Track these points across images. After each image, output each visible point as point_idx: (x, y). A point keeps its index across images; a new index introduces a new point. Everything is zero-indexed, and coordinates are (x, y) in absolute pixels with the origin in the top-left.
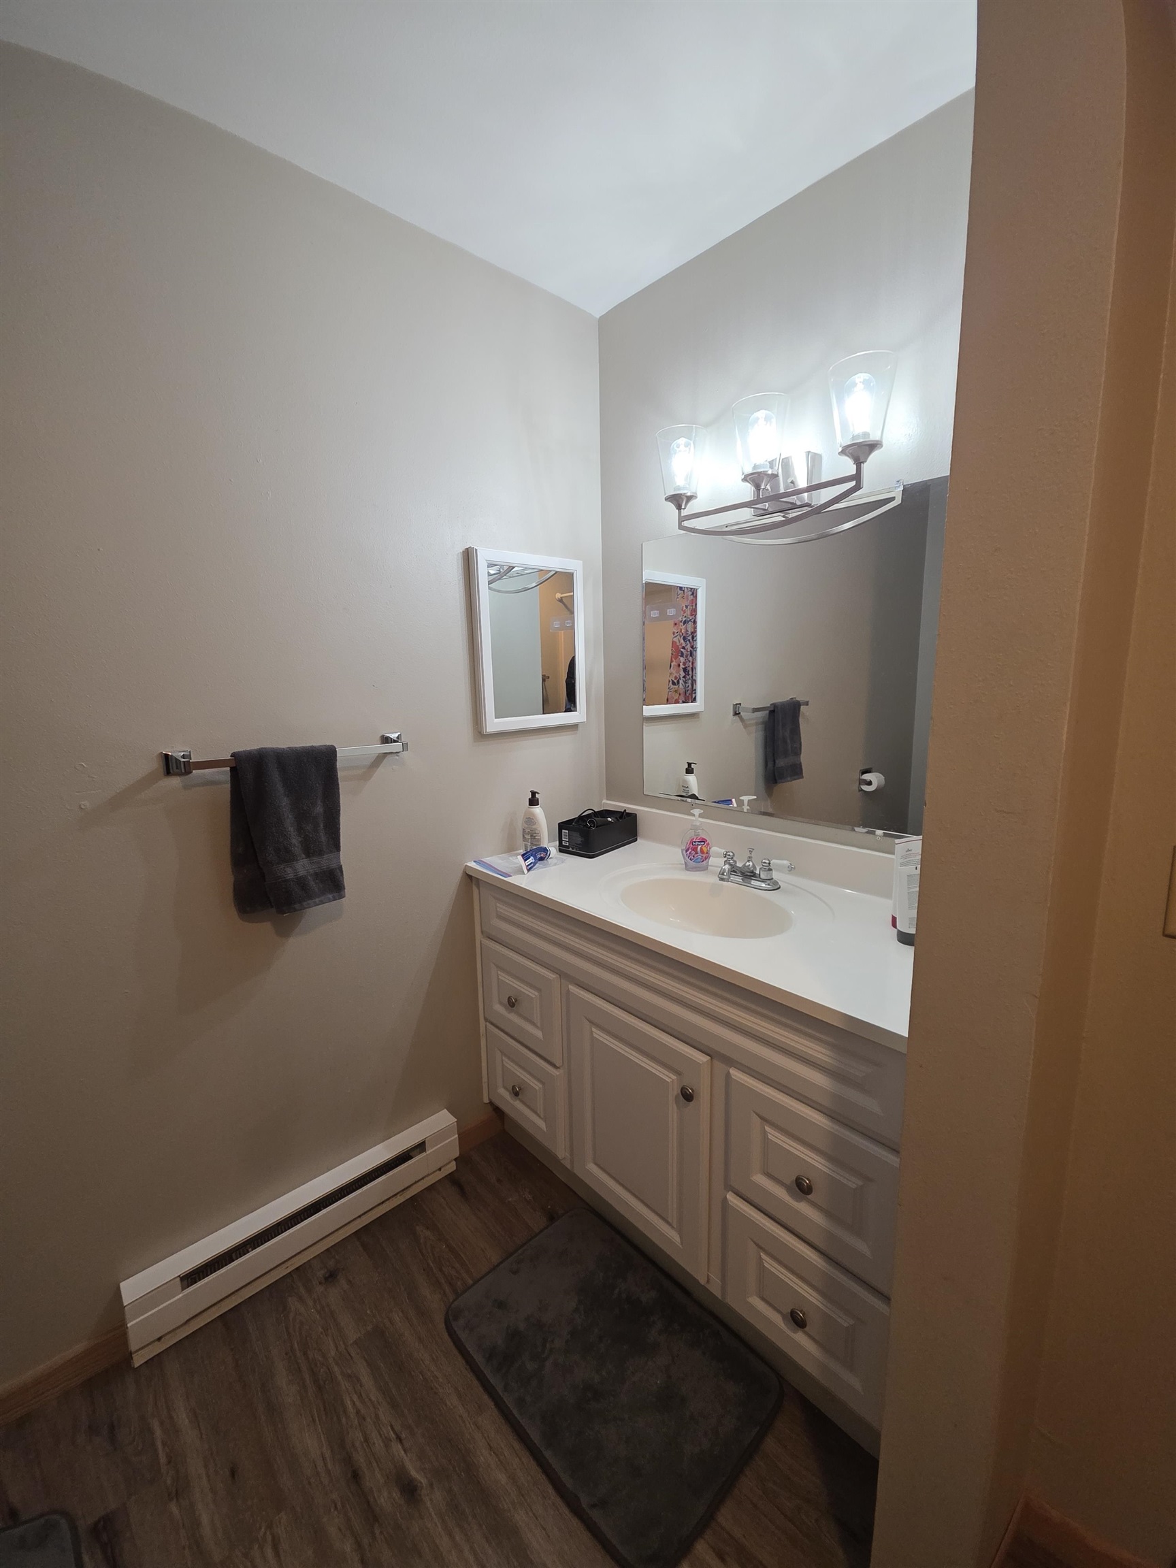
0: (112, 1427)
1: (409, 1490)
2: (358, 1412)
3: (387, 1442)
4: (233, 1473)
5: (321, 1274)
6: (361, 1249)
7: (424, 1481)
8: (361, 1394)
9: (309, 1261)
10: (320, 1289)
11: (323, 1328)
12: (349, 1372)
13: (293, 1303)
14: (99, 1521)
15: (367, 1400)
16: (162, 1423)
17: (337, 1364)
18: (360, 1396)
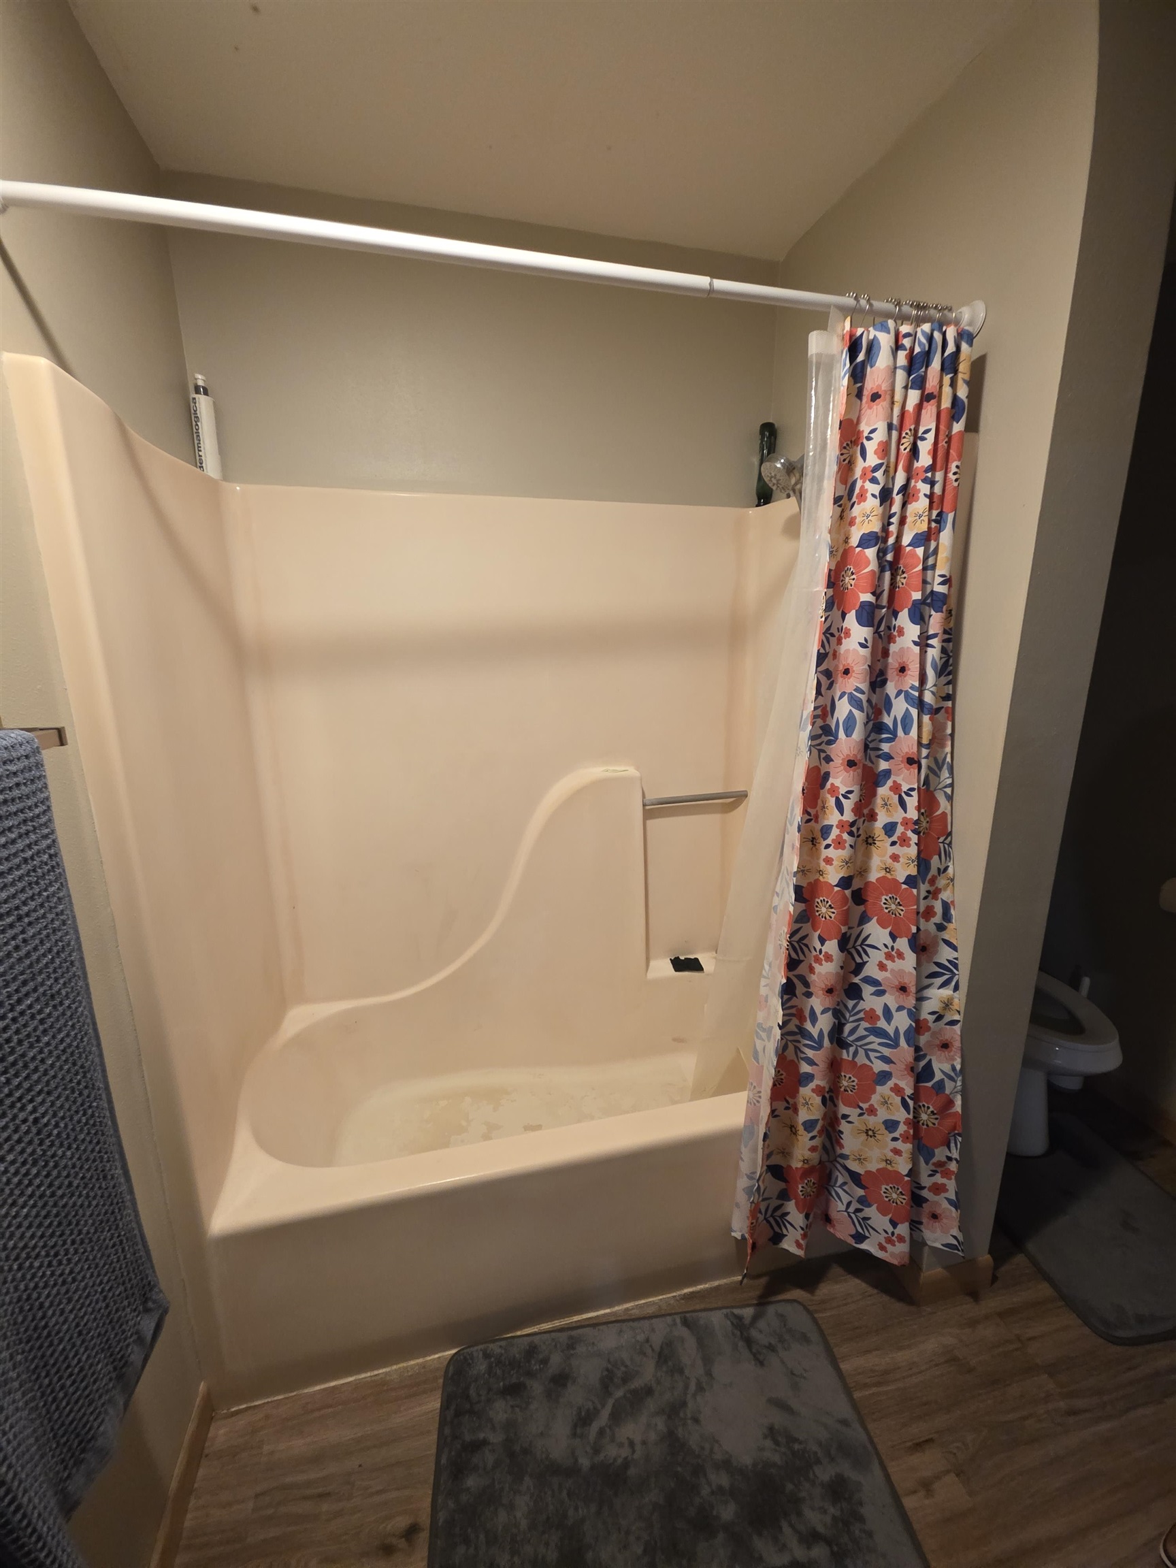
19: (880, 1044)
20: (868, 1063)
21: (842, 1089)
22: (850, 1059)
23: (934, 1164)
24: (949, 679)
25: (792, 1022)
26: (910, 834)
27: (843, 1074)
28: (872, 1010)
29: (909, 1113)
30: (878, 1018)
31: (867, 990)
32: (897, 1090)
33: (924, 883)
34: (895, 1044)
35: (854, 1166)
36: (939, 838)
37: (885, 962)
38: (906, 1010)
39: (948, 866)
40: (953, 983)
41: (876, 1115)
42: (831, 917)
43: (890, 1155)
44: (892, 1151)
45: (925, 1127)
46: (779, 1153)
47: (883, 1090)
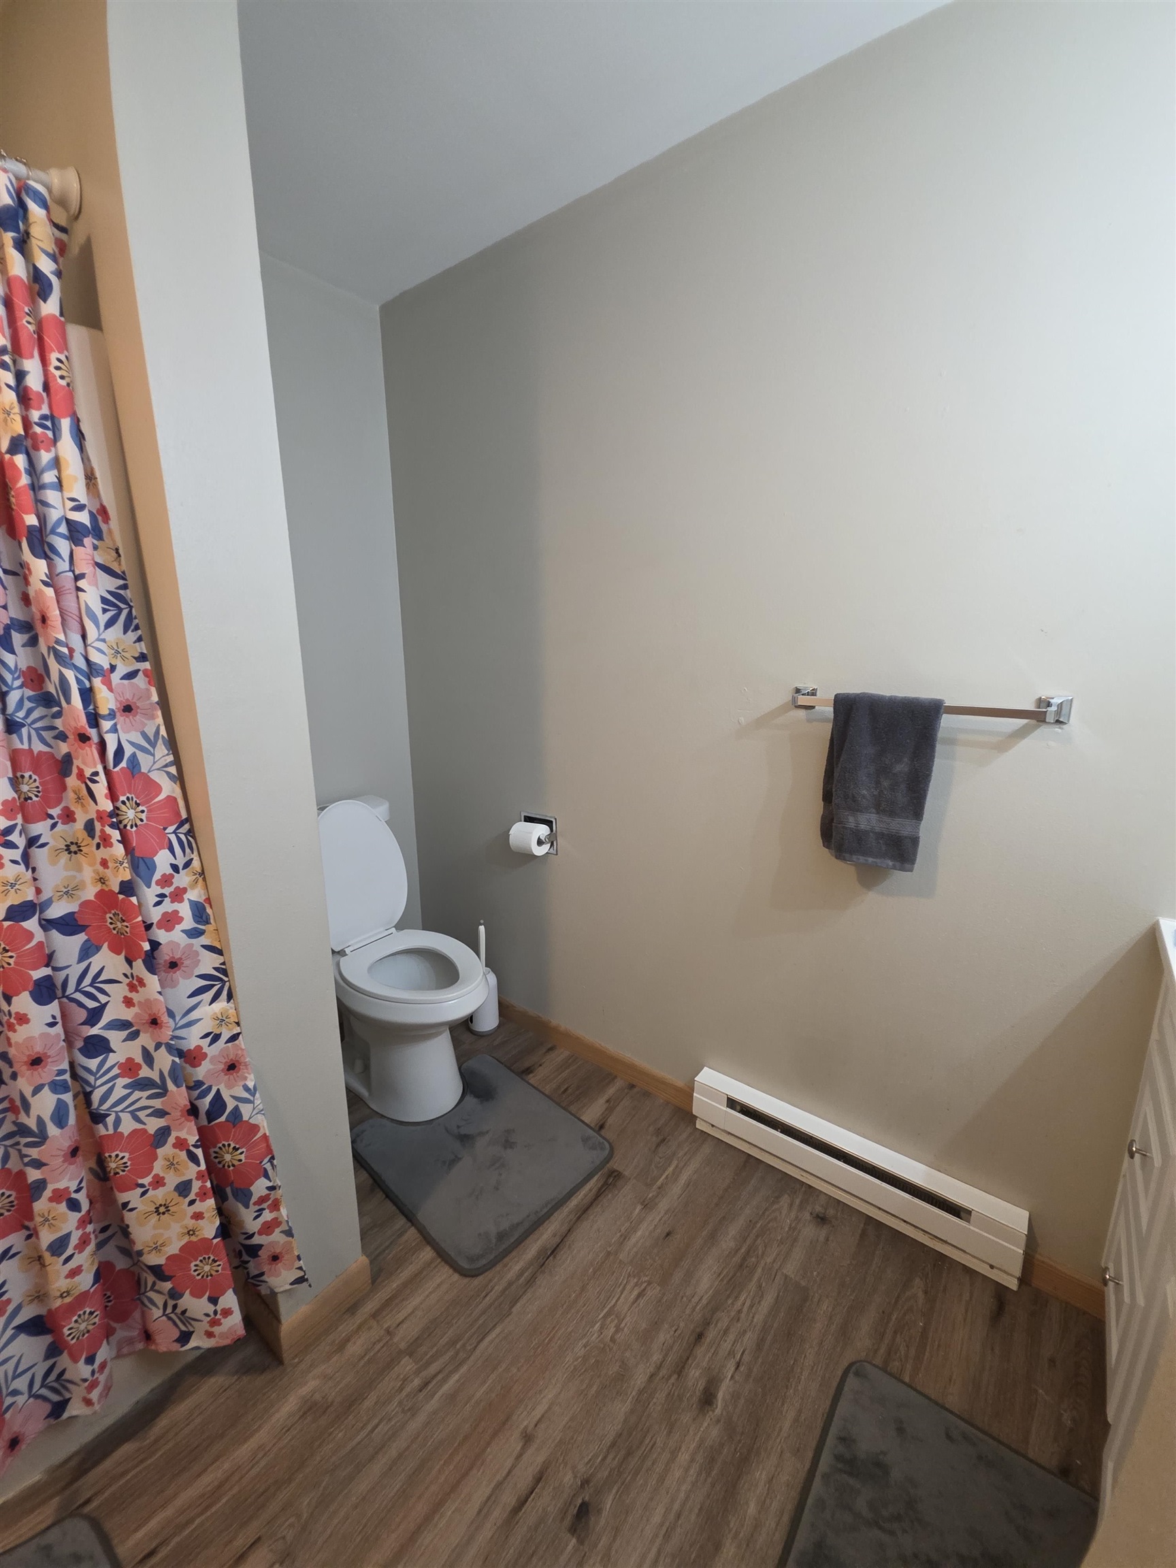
0: (664, 1140)
1: (708, 1399)
2: (740, 1311)
3: (731, 1353)
4: (668, 1234)
5: (818, 1209)
6: (860, 1231)
7: (718, 1411)
8: (753, 1307)
9: (821, 1192)
10: (807, 1216)
11: (781, 1239)
12: (764, 1285)
13: (785, 1200)
14: (617, 1171)
15: (751, 1315)
16: (677, 1166)
17: (763, 1269)
18: (751, 1306)
19: (149, 1098)
20: (139, 1126)
21: (112, 1174)
22: (111, 1131)
23: (255, 1204)
24: (138, 635)
25: (7, 1118)
26: (108, 830)
27: (107, 1155)
28: (130, 1060)
29: (198, 1164)
30: (139, 1067)
31: (115, 1038)
32: (181, 1144)
33: (149, 886)
34: (164, 1092)
35: (153, 1259)
36: (165, 829)
37: (130, 995)
38: (163, 1046)
39: (192, 859)
40: (225, 993)
41: (164, 1185)
42: (9, 964)
43: (191, 1223)
44: (192, 1218)
45: (232, 1168)
46: (32, 1301)
47: (166, 1151)
